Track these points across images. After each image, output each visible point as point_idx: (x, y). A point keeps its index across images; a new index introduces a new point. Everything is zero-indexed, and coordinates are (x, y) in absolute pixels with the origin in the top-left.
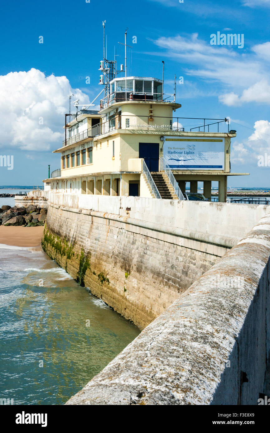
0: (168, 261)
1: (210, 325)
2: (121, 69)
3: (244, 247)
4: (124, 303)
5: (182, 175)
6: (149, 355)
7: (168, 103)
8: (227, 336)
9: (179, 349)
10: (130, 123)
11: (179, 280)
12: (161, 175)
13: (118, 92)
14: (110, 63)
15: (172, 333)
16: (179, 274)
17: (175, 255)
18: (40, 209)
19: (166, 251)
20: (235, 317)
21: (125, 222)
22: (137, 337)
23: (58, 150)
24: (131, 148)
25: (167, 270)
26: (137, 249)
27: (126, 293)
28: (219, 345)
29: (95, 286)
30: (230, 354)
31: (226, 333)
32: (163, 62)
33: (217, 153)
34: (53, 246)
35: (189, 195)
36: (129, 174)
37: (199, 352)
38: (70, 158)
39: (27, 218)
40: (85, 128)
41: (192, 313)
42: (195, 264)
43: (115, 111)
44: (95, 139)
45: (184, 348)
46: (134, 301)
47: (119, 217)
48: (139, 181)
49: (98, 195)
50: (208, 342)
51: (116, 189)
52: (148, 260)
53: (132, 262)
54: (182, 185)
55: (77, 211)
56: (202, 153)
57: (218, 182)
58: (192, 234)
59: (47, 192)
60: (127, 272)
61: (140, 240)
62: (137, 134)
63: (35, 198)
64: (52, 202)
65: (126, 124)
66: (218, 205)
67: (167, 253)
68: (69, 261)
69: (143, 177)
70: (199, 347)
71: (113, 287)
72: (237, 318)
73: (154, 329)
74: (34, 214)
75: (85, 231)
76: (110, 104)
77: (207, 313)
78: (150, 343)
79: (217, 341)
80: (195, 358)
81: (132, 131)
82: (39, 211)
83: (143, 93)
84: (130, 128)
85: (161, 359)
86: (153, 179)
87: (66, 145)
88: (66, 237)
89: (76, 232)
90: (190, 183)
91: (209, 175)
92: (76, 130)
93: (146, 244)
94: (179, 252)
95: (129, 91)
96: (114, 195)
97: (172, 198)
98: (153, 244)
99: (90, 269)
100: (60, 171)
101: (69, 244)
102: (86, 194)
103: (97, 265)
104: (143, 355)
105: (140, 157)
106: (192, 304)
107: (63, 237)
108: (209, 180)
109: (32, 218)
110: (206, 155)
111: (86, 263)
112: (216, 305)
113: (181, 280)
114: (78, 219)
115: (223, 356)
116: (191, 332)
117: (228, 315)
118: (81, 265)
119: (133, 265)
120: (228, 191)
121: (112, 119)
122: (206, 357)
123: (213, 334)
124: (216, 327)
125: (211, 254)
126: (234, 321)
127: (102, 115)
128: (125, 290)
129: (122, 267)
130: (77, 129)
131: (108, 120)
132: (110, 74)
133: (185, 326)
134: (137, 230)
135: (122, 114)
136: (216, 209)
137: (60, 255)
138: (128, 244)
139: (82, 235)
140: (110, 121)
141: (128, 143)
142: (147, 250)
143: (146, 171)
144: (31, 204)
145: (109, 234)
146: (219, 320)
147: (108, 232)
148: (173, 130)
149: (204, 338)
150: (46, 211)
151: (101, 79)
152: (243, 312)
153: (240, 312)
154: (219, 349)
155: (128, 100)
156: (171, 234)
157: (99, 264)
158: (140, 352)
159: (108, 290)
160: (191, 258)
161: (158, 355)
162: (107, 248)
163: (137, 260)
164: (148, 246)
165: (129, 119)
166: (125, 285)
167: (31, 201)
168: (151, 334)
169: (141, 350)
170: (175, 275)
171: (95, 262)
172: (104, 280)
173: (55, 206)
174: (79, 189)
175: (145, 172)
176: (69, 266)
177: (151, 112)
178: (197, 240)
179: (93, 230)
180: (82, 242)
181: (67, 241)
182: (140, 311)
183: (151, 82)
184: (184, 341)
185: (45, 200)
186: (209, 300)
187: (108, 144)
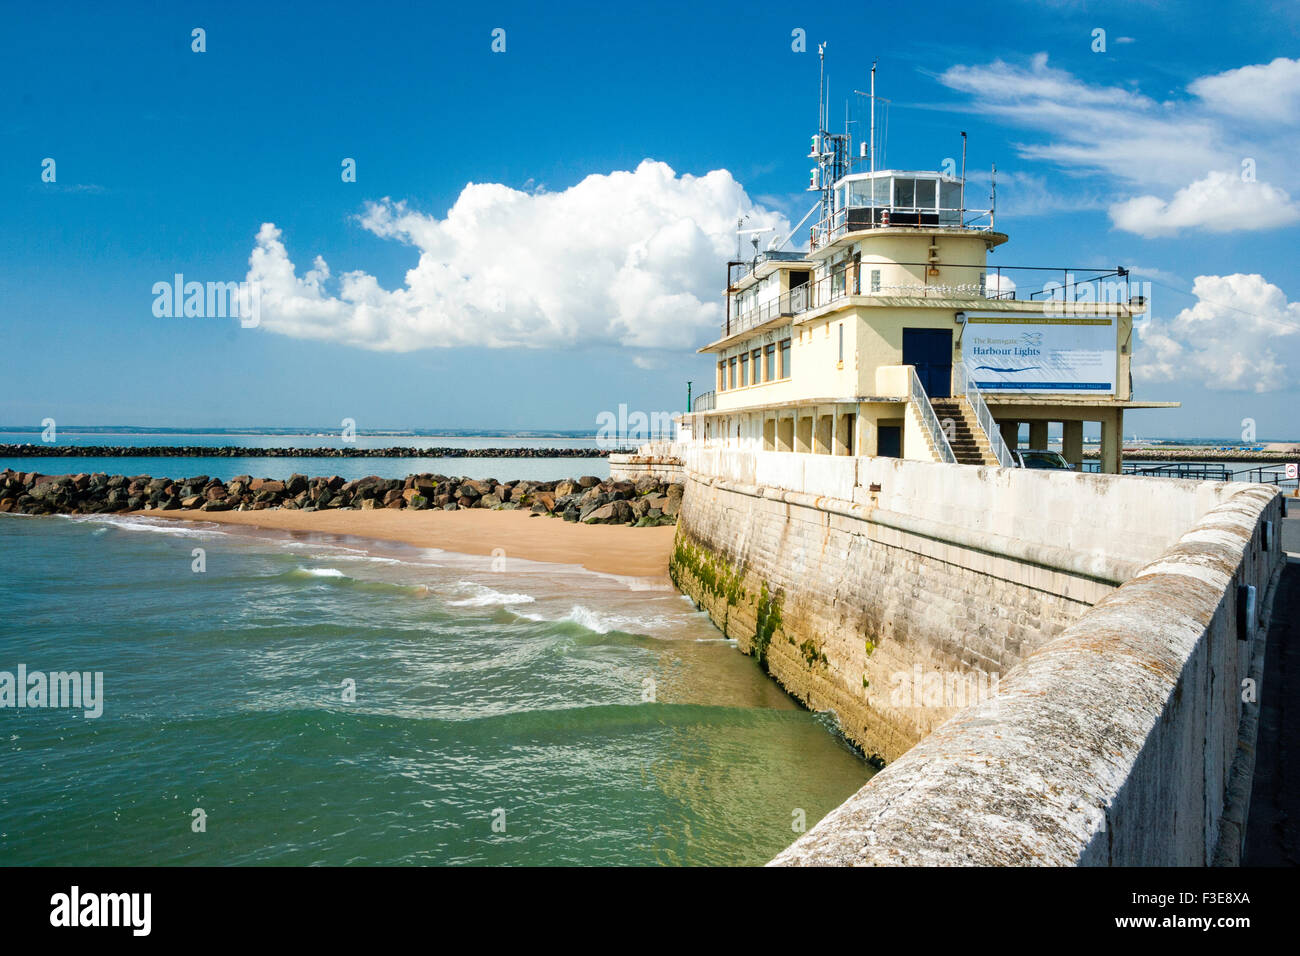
0: (971, 617)
1: (1038, 774)
2: (863, 154)
3: (1151, 584)
4: (863, 715)
5: (1010, 406)
6: (873, 841)
7: (975, 232)
8: (1081, 804)
9: (951, 831)
10: (881, 280)
11: (999, 664)
12: (957, 406)
13: (854, 207)
14: (835, 140)
15: (938, 791)
16: (998, 649)
17: (989, 602)
18: (667, 486)
19: (968, 592)
20: (1107, 756)
21: (866, 518)
22: (853, 796)
23: (710, 345)
24: (882, 340)
25: (968, 638)
26: (896, 584)
27: (868, 691)
28: (1057, 825)
29: (793, 671)
30: (1084, 848)
31: (1079, 796)
32: (964, 134)
33: (1098, 353)
34: (696, 573)
35: (1025, 456)
36: (877, 402)
37: (1000, 840)
38: (738, 364)
39: (637, 506)
40: (774, 293)
41: (994, 743)
42: (1038, 626)
43: (847, 253)
44: (797, 320)
45: (964, 829)
46: (888, 712)
47: (853, 508)
48: (902, 420)
49: (803, 454)
50: (1028, 816)
51: (846, 440)
52: (922, 612)
53: (883, 616)
54: (1008, 429)
55: (753, 491)
56: (1060, 352)
57: (1100, 424)
58: (1030, 552)
59: (684, 447)
60: (871, 639)
61: (904, 564)
62: (899, 308)
63: (656, 459)
64: (695, 470)
65: (872, 283)
66: (1097, 481)
67: (970, 596)
68: (733, 610)
69: (912, 410)
70: (1004, 826)
71: (837, 675)
72: (1113, 760)
73: (896, 778)
74: (652, 498)
75: (772, 540)
76: (834, 237)
77: (1033, 743)
78: (879, 812)
79: (1054, 816)
80: (990, 855)
81: (887, 301)
82: (665, 491)
83: (914, 209)
84: (882, 293)
85: (902, 852)
86: (935, 417)
87: (728, 334)
88: (725, 552)
89: (750, 541)
90: (1028, 425)
91: (1075, 407)
92: (752, 298)
93: (917, 573)
94: (998, 594)
95: (880, 204)
96: (842, 454)
97: (982, 463)
98: (934, 574)
99: (782, 630)
100: (714, 396)
101: (734, 570)
102: (773, 449)
103: (799, 622)
104: (858, 841)
105: (905, 362)
106: (998, 720)
107: (720, 552)
108: (1077, 419)
109: (648, 506)
110: (1070, 357)
111: (772, 617)
112: (1060, 725)
113: (1003, 664)
114: (755, 510)
115: (1064, 852)
116: (988, 789)
117: (1088, 751)
118: (760, 620)
119: (884, 623)
120: (1124, 447)
121: (837, 270)
122: (1019, 852)
123: (1044, 797)
124: (1053, 780)
125: (1080, 602)
126: (1104, 766)
127: (814, 263)
128: (866, 684)
129: (858, 628)
130: (755, 295)
131: (828, 274)
132: (835, 166)
133: (974, 774)
134: (896, 538)
135: (863, 259)
136: (1094, 489)
137: (712, 595)
138: (875, 572)
139: (763, 549)
140: (832, 276)
141: (875, 330)
142: (922, 588)
143: (920, 395)
144: (646, 473)
145: (828, 547)
146: (1062, 763)
147: (826, 543)
148: (987, 297)
149: (1019, 807)
150: (681, 490)
151: (814, 179)
152: (1130, 745)
153: (1123, 744)
154: (1056, 835)
155: (878, 226)
156: (979, 550)
157: (804, 619)
158: (852, 832)
159: (825, 682)
160: (1028, 611)
161: (895, 843)
162: (824, 580)
163: (894, 612)
164: (922, 578)
165: (878, 272)
166: (866, 672)
167: (646, 467)
168: (887, 789)
169: (856, 829)
170: (988, 651)
171: (794, 615)
172: (815, 657)
173: (702, 479)
174: (757, 438)
175: (916, 399)
176: (732, 621)
177: (934, 254)
178: (1044, 566)
179: (790, 538)
180: (763, 565)
181: (728, 563)
182: (901, 737)
183: (934, 182)
184: (966, 811)
185: (680, 465)
186: (1044, 712)
187: (828, 332)
